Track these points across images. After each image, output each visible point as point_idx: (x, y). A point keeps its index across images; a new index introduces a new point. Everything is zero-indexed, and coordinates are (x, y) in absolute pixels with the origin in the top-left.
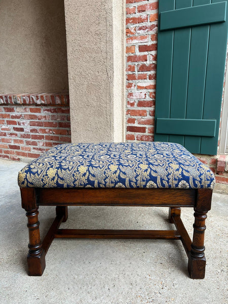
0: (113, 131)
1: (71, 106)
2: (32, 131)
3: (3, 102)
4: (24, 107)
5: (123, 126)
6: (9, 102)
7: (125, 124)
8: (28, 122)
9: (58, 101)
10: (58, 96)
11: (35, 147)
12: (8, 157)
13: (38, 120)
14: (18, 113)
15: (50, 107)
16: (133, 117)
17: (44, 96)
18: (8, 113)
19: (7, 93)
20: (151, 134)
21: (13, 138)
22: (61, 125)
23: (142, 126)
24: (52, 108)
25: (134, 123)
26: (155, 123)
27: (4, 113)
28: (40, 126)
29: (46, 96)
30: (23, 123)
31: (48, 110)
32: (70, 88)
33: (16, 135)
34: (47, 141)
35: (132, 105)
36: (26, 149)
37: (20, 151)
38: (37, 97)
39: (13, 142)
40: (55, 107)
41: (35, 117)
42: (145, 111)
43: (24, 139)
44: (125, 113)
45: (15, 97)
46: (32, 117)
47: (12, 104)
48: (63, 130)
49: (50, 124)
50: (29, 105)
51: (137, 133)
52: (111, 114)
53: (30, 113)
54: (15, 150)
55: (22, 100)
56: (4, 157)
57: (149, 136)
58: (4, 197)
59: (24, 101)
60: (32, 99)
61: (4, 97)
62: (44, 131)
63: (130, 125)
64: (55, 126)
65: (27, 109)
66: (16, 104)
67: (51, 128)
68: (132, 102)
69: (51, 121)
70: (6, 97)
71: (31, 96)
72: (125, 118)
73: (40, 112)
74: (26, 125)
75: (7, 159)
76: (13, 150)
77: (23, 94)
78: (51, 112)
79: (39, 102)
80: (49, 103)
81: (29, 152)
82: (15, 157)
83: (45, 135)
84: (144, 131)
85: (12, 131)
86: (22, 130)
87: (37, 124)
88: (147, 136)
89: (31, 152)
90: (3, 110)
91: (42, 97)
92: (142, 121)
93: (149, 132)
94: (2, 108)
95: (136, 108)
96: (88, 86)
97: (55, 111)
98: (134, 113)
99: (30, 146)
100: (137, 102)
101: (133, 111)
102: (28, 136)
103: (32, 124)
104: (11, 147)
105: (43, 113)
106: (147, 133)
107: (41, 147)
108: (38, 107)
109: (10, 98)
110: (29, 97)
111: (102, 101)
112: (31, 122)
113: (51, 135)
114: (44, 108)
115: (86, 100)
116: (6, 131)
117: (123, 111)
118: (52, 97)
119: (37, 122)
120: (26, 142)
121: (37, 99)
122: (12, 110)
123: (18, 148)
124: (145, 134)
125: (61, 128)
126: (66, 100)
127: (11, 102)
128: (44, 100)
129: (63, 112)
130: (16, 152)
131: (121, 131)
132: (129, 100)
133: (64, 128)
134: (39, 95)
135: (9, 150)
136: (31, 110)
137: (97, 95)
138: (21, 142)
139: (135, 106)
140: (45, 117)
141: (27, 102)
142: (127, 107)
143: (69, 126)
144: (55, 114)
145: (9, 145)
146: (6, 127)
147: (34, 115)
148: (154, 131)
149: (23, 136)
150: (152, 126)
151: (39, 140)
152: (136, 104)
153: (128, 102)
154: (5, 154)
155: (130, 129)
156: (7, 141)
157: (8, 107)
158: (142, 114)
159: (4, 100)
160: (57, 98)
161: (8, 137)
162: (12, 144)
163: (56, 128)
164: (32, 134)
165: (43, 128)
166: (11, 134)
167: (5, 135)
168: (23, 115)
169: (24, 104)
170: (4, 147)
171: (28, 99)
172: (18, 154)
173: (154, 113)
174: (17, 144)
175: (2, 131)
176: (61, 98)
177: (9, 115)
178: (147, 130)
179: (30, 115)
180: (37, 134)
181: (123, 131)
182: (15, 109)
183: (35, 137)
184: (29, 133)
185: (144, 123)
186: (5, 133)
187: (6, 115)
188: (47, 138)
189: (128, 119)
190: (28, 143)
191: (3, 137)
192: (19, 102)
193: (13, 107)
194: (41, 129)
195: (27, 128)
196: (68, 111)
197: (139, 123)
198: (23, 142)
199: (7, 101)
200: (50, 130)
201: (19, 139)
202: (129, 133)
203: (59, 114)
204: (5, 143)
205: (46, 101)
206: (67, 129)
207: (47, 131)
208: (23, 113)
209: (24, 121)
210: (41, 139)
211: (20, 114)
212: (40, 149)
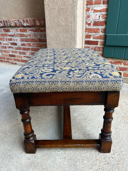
0: (76, 44)
1: (47, 26)
2: (22, 45)
3: (2, 26)
4: (16, 29)
5: (83, 40)
6: (6, 25)
7: (84, 39)
8: (19, 39)
9: (38, 24)
10: (38, 19)
11: (25, 55)
12: (9, 62)
13: (25, 38)
14: (12, 33)
15: (33, 28)
16: (90, 34)
17: (28, 20)
18: (6, 33)
19: (5, 19)
20: (102, 46)
21: (11, 50)
22: (40, 40)
23: (95, 40)
24: (34, 28)
25: (90, 38)
26: (105, 37)
27: (4, 33)
28: (27, 41)
29: (30, 20)
30: (16, 40)
31: (31, 30)
32: (46, 12)
33: (13, 48)
34: (32, 52)
35: (89, 24)
36: (19, 57)
37: (16, 58)
38: (24, 21)
39: (11, 52)
40: (36, 28)
41: (23, 35)
42: (98, 29)
43: (18, 51)
44: (84, 31)
45: (9, 22)
46: (21, 35)
47: (8, 27)
48: (42, 44)
49: (33, 40)
50: (19, 27)
51: (92, 46)
52: (75, 31)
53: (20, 33)
54: (13, 58)
55: (14, 24)
56: (7, 62)
57: (100, 47)
58: (7, 88)
59: (16, 24)
60: (21, 22)
61: (2, 21)
62: (29, 45)
63: (87, 39)
64: (36, 41)
65: (18, 30)
66: (11, 26)
67: (34, 43)
68: (89, 22)
69: (34, 38)
70: (4, 21)
71: (20, 20)
72: (84, 34)
73: (26, 32)
74: (18, 41)
75: (9, 63)
76: (11, 58)
77: (15, 19)
78: (34, 32)
79: (25, 25)
80: (32, 25)
81: (21, 59)
82: (13, 62)
83: (30, 47)
84: (97, 44)
85: (10, 45)
86: (16, 44)
87: (25, 40)
88: (99, 48)
89: (23, 59)
90: (3, 31)
91: (27, 20)
92: (96, 37)
93: (100, 45)
94: (2, 29)
95: (92, 27)
96: (58, 10)
97: (36, 31)
98: (90, 30)
99: (21, 55)
100: (93, 22)
101: (90, 29)
102: (20, 49)
103: (22, 40)
104: (11, 56)
105: (29, 33)
106: (99, 46)
107: (28, 56)
108: (25, 28)
109: (6, 22)
110: (18, 21)
111: (69, 21)
112: (21, 39)
113: (34, 47)
114: (29, 29)
115: (57, 21)
116: (6, 46)
117: (83, 29)
118: (34, 20)
119: (25, 39)
120: (19, 52)
121: (24, 22)
122: (8, 31)
123: (14, 56)
124: (97, 46)
125: (40, 43)
126: (43, 22)
127: (7, 25)
128: (28, 23)
129: (41, 31)
130: (13, 59)
131: (81, 44)
132: (87, 21)
133: (42, 43)
134: (25, 19)
135: (9, 57)
136: (21, 31)
137: (65, 17)
138: (16, 52)
139: (91, 26)
140: (30, 35)
141: (18, 25)
142: (85, 27)
143: (46, 41)
144: (36, 33)
145: (9, 55)
146: (6, 43)
147: (22, 34)
148: (104, 44)
149: (17, 49)
150: (103, 40)
151: (27, 51)
152: (92, 24)
153: (87, 22)
154: (7, 60)
155: (87, 42)
156: (7, 52)
157: (6, 28)
158: (96, 31)
159: (3, 24)
160: (37, 21)
161: (7, 49)
162: (11, 54)
163: (37, 43)
164: (22, 47)
165: (29, 43)
166: (10, 47)
167: (6, 48)
168: (16, 34)
169: (16, 26)
170: (6, 55)
171: (18, 23)
172: (15, 60)
173: (105, 31)
174: (13, 54)
175: (4, 45)
176: (40, 21)
177: (7, 34)
178: (99, 43)
179: (20, 34)
180: (26, 47)
181: (82, 43)
182: (10, 30)
183: (24, 49)
184: (21, 47)
185: (97, 38)
186: (6, 47)
187: (5, 34)
188: (32, 49)
189: (86, 35)
190: (20, 53)
191: (5, 49)
192: (12, 25)
193: (9, 28)
194: (28, 44)
195: (19, 43)
196: (45, 31)
197: (94, 38)
198: (17, 53)
199: (4, 24)
200: (33, 44)
201: (15, 50)
202: (87, 45)
203: (39, 33)
204: (7, 53)
205: (30, 24)
206: (44, 43)
207: (32, 45)
208: (15, 33)
209: (17, 38)
210: (28, 50)
211: (14, 33)
212: (28, 57)
